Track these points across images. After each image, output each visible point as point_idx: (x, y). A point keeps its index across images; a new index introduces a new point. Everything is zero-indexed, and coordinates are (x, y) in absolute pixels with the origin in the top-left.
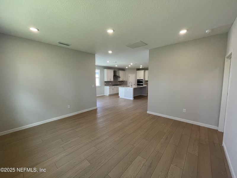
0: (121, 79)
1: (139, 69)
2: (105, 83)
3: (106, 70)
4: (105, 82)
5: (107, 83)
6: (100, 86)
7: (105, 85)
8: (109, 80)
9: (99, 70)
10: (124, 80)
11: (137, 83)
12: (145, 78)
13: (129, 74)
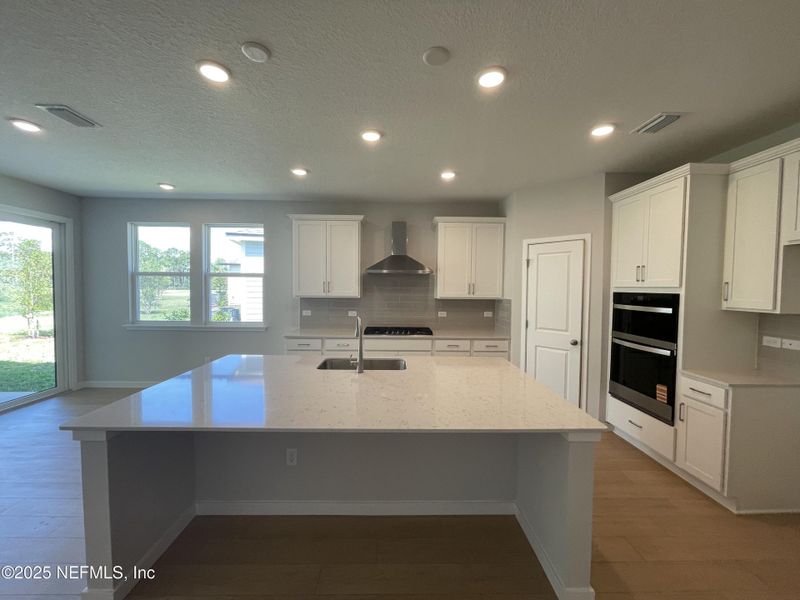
2: (307, 313)
4: (309, 302)
11: (615, 328)
12: (727, 277)
13: (525, 242)
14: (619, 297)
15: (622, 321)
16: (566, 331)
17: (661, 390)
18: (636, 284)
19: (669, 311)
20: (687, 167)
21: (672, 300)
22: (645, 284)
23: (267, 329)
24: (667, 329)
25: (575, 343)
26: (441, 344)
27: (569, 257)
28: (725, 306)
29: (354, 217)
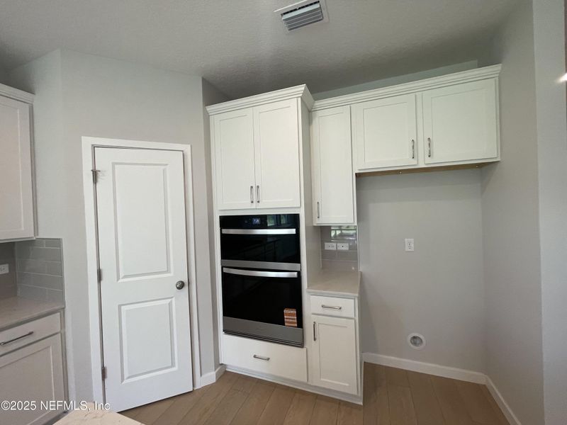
13: (86, 142)
14: (226, 221)
16: (168, 271)
17: (290, 315)
18: (249, 206)
19: (293, 231)
21: (293, 220)
22: (261, 206)
24: (288, 250)
25: (181, 286)
27: (164, 170)
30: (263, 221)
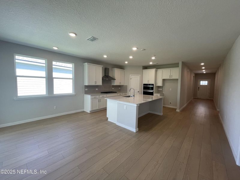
0: (116, 83)
1: (146, 67)
2: (86, 90)
3: (86, 64)
4: (86, 87)
5: (91, 89)
6: (74, 94)
7: (86, 93)
8: (93, 84)
9: (74, 64)
10: (121, 84)
11: (143, 89)
12: (157, 82)
13: (130, 75)
14: (144, 85)
15: (145, 88)
16: (137, 90)
19: (153, 86)
20: (155, 69)
21: (153, 85)
22: (149, 83)
23: (75, 95)
24: (152, 88)
25: (138, 92)
26: (119, 94)
28: (157, 85)
29: (101, 66)
30: (149, 85)
